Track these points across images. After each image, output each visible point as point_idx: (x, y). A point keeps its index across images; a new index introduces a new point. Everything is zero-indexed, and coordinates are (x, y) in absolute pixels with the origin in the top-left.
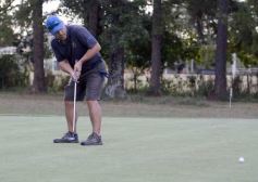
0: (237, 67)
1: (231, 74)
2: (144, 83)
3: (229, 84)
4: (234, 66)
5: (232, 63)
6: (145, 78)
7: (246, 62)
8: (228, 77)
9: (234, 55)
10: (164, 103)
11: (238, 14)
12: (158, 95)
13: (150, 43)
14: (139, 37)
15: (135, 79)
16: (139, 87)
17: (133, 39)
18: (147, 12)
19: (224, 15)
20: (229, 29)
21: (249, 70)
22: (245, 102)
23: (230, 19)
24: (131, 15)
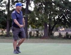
0: (31, 29)
1: (29, 31)
2: (5, 33)
3: (28, 34)
4: (30, 28)
5: (29, 28)
6: (5, 32)
7: (33, 28)
8: (28, 32)
9: (30, 26)
10: (10, 39)
11: (31, 14)
12: (9, 37)
13: (7, 22)
14: (3, 20)
15: (2, 32)
16: (3, 34)
17: (2, 21)
18: (6, 14)
19: (27, 15)
20: (28, 18)
21: (34, 30)
22: (33, 38)
23: (29, 16)
24: (1, 14)
